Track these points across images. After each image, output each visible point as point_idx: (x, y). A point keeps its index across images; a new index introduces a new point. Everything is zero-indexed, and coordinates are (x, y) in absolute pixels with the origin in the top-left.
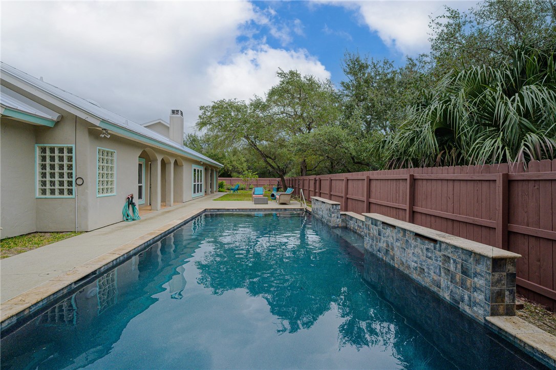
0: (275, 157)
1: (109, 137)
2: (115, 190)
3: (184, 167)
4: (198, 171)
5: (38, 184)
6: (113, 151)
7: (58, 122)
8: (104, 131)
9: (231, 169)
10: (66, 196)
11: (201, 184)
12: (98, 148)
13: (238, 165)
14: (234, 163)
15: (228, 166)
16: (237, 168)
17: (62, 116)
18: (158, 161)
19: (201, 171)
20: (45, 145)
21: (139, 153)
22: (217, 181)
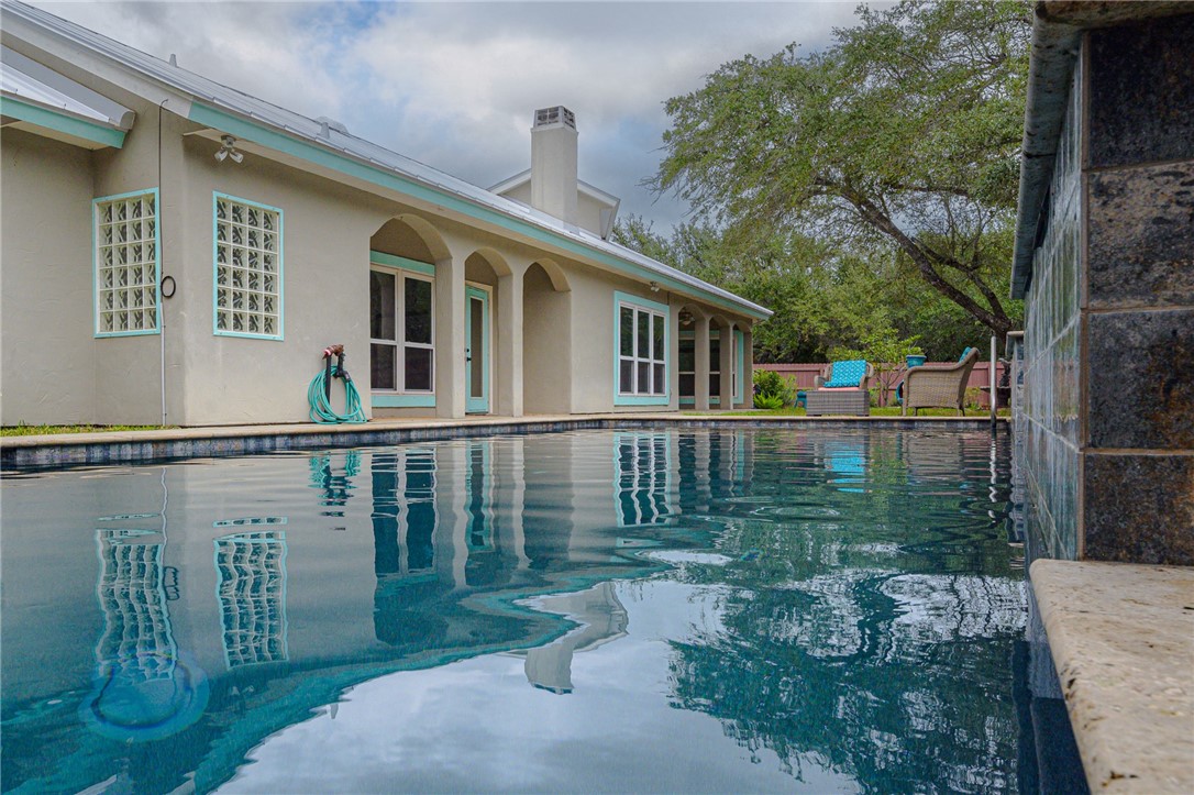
0: (976, 258)
1: (239, 158)
2: (280, 325)
3: (572, 294)
4: (643, 317)
5: (98, 304)
6: (270, 208)
7: (130, 131)
8: (225, 143)
9: (822, 332)
10: (145, 330)
11: (659, 368)
12: (216, 194)
13: (852, 317)
14: (837, 310)
15: (814, 321)
16: (849, 328)
17: (136, 114)
18: (454, 262)
19: (659, 321)
20: (110, 198)
21: (374, 225)
22: (747, 370)
